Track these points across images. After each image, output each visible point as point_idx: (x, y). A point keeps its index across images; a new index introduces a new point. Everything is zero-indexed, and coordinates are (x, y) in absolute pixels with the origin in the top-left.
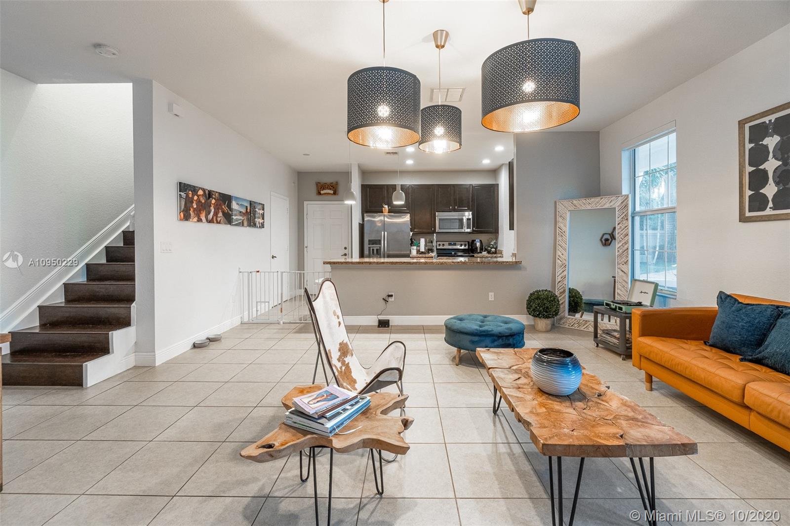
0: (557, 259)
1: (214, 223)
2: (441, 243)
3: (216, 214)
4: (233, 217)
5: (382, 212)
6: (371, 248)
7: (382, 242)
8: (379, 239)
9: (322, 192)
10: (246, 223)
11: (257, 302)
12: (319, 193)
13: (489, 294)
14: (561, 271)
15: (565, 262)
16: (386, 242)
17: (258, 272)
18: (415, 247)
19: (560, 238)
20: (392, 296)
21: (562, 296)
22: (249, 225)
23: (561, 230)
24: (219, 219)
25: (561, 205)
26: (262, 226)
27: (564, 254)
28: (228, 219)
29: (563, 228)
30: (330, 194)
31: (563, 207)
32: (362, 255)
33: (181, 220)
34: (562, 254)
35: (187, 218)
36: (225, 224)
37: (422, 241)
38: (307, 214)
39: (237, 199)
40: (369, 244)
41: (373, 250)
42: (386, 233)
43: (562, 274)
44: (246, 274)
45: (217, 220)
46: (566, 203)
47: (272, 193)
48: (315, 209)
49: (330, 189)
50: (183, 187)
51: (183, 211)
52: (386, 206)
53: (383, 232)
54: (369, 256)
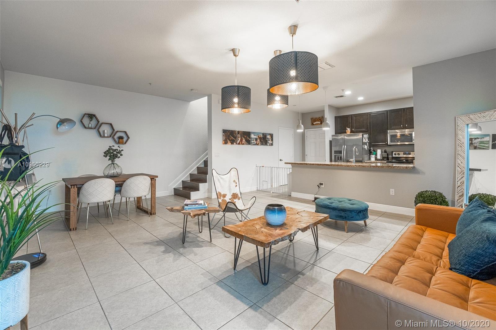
0: (457, 166)
1: (240, 144)
2: (397, 153)
3: (241, 140)
4: (252, 141)
5: (346, 133)
6: (337, 156)
7: (343, 152)
8: (341, 150)
9: (314, 123)
10: (260, 144)
11: (263, 181)
12: (313, 124)
13: (390, 190)
14: (460, 178)
15: (463, 169)
16: (345, 152)
17: (263, 166)
18: (374, 156)
19: (460, 149)
20: (322, 184)
21: (461, 199)
22: (262, 144)
23: (460, 142)
24: (243, 143)
25: (459, 119)
26: (272, 144)
27: (462, 162)
28: (249, 142)
29: (462, 140)
30: (318, 124)
31: (462, 122)
32: (331, 161)
33: (223, 144)
34: (462, 163)
35: (226, 143)
36: (247, 144)
37: (379, 152)
38: (307, 136)
39: (254, 133)
40: (335, 154)
41: (338, 157)
42: (345, 146)
43: (461, 180)
44: (258, 167)
45: (242, 143)
46: (464, 118)
47: (279, 127)
48: (311, 133)
49: (319, 121)
50: (225, 131)
51: (224, 140)
52: (349, 129)
53: (343, 146)
54: (335, 161)
